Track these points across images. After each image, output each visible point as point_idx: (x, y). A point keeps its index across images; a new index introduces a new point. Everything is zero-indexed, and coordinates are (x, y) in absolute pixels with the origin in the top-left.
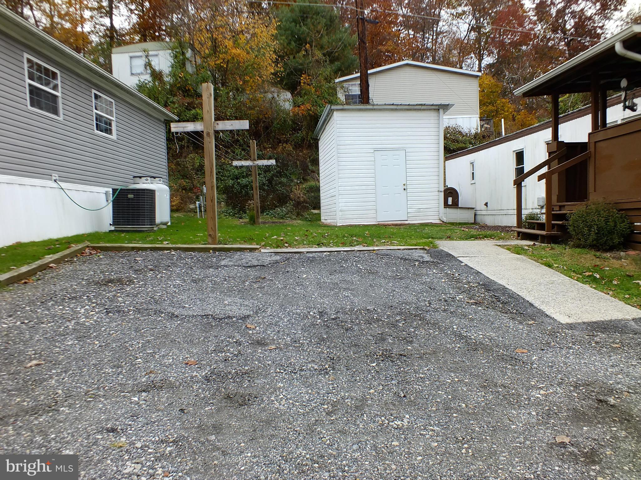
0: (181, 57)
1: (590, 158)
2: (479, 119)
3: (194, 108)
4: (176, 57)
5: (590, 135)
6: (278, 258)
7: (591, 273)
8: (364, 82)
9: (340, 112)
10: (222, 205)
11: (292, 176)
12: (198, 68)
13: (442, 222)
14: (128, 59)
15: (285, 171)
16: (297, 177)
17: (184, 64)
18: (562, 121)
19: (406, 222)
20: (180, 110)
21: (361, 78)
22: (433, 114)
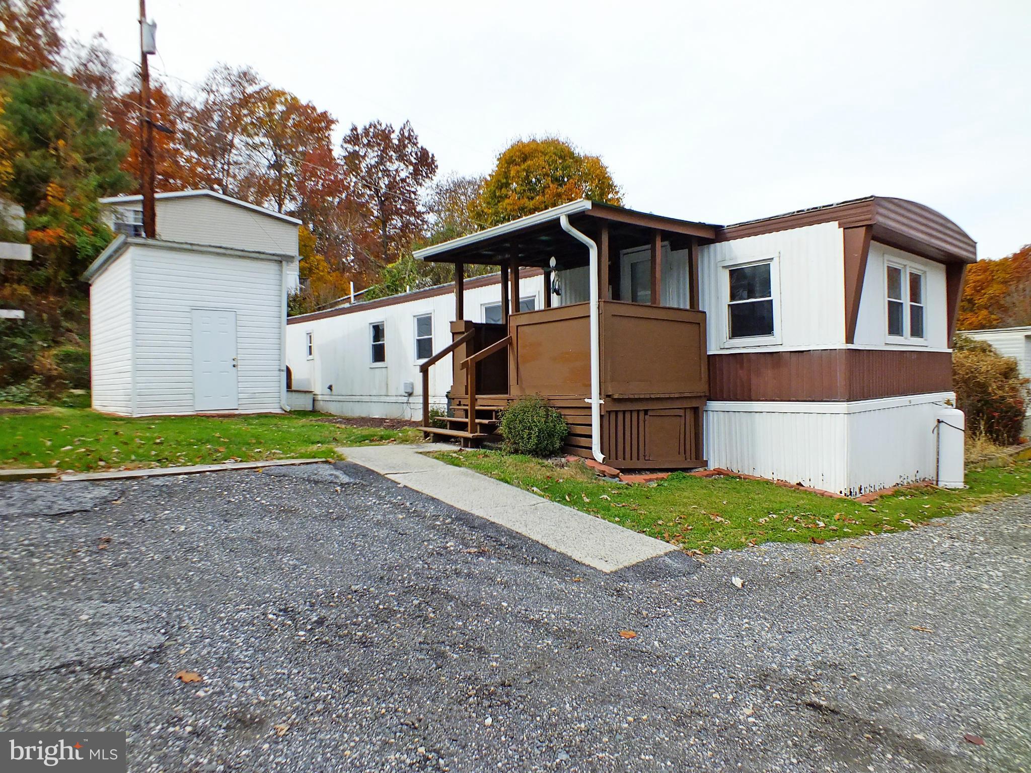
1: (511, 344)
2: (298, 277)
5: (511, 317)
6: (102, 492)
9: (142, 248)
13: (283, 412)
19: (237, 412)
21: (143, 202)
22: (272, 267)
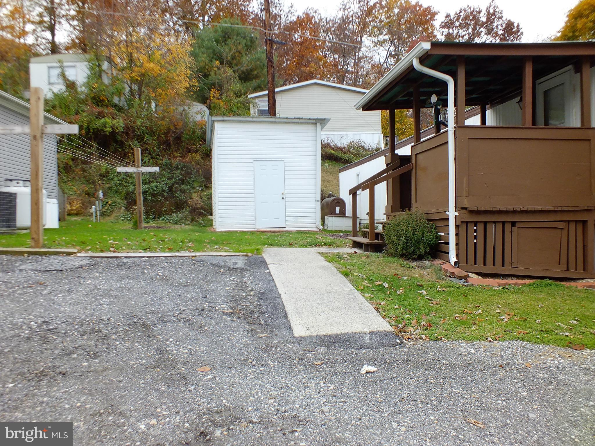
0: (97, 69)
1: (412, 169)
2: (382, 136)
3: (104, 117)
4: (92, 69)
5: (413, 148)
6: (87, 262)
7: (380, 283)
8: (271, 98)
9: (220, 123)
10: (122, 210)
11: (194, 183)
12: (114, 80)
13: (319, 230)
14: (46, 69)
15: (188, 179)
16: (199, 184)
17: (100, 76)
18: (424, 135)
19: (285, 229)
20: (90, 118)
21: (268, 95)
22: (311, 128)
